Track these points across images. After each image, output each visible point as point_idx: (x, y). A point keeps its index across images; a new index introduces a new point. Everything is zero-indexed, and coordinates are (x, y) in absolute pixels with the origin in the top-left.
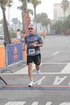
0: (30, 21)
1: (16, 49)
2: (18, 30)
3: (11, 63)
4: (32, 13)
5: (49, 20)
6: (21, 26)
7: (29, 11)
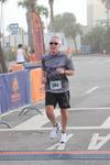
0: (43, 28)
1: (15, 83)
2: (20, 46)
3: (7, 110)
4: (46, 14)
5: (78, 26)
6: (26, 38)
7: (40, 9)
